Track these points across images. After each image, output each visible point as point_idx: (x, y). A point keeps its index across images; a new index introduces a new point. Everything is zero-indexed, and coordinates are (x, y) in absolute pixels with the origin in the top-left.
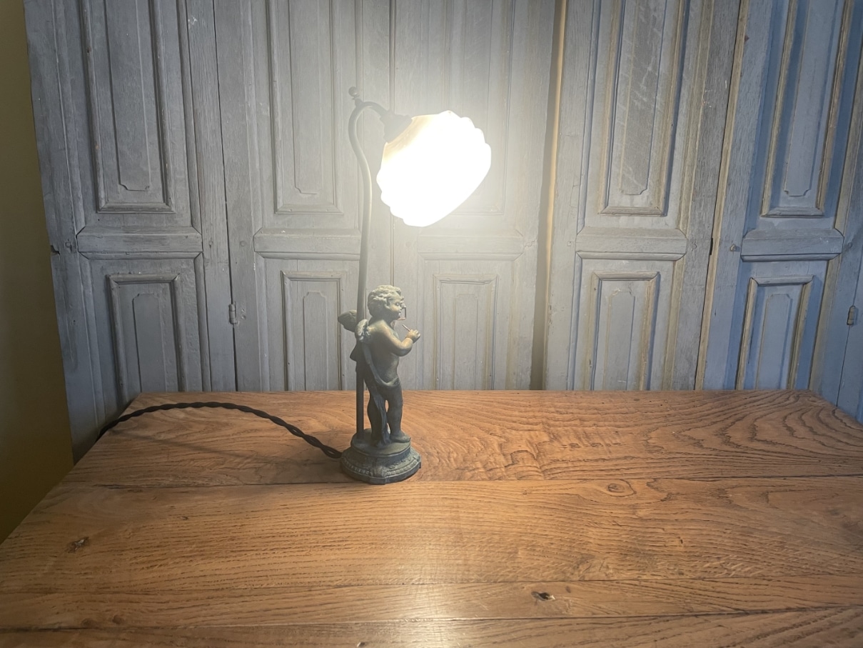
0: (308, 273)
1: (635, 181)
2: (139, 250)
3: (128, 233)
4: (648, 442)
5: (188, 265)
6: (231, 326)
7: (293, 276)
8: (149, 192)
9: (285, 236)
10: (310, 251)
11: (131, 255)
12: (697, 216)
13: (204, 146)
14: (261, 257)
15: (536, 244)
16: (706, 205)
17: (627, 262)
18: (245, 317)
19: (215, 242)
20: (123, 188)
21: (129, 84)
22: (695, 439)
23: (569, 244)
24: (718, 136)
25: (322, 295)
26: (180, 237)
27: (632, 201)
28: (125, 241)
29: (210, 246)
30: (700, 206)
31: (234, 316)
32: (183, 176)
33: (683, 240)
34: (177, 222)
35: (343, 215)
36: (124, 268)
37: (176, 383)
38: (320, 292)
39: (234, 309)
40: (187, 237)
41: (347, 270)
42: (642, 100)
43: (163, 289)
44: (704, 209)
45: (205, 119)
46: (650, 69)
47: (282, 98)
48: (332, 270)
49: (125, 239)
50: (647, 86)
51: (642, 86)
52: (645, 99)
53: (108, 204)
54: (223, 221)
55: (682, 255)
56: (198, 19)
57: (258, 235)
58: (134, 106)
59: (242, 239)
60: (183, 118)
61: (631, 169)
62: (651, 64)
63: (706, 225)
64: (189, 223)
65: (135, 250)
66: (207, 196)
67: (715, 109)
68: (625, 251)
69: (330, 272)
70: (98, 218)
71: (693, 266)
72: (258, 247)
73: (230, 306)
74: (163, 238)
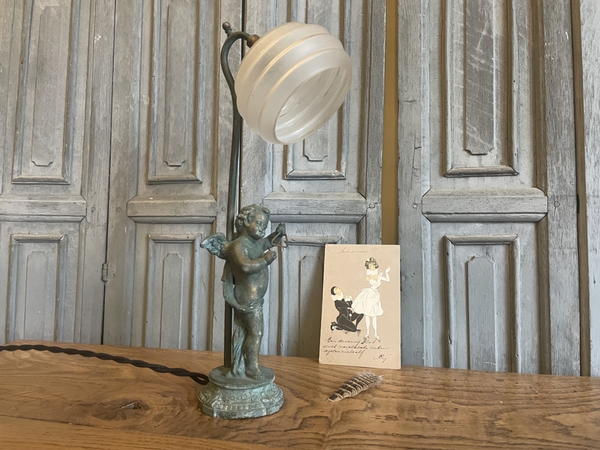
0: (169, 236)
1: (481, 141)
2: (37, 214)
3: (30, 199)
4: (493, 424)
5: (75, 228)
6: (102, 284)
7: (157, 238)
8: (52, 167)
9: (152, 202)
10: (171, 215)
11: (31, 218)
12: (555, 171)
13: (96, 129)
14: (132, 221)
15: (379, 205)
16: (564, 159)
17: (481, 225)
18: (114, 275)
19: (97, 208)
20: (33, 164)
21: (48, 86)
22: (562, 425)
23: (415, 206)
24: (567, 86)
25: (180, 256)
26: (70, 203)
27: (480, 161)
28: (27, 206)
29: (92, 211)
30: (558, 160)
31: (105, 275)
32: (79, 155)
33: (542, 198)
34: (70, 191)
35: (202, 183)
36: (26, 229)
37: (53, 334)
38: (178, 253)
39: (105, 268)
40: (75, 203)
41: (202, 233)
42: (479, 62)
43: (53, 248)
44: (562, 164)
45: (99, 109)
46: (484, 33)
47: (159, 90)
48: (189, 233)
49: (27, 204)
50: (484, 50)
51: (478, 49)
52: (483, 62)
53: (20, 177)
54: (105, 190)
55: (544, 215)
56: (102, 37)
57: (130, 202)
58: (49, 101)
59: (119, 206)
60: (84, 109)
61: (475, 129)
62: (485, 29)
63: (568, 180)
64: (79, 192)
65: (34, 214)
66: (94, 170)
67: (559, 60)
68: (475, 212)
69: (187, 235)
70: (12, 188)
71: (559, 226)
72: (130, 213)
73: (103, 265)
74: (56, 204)
